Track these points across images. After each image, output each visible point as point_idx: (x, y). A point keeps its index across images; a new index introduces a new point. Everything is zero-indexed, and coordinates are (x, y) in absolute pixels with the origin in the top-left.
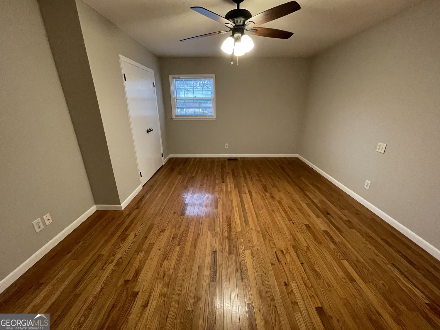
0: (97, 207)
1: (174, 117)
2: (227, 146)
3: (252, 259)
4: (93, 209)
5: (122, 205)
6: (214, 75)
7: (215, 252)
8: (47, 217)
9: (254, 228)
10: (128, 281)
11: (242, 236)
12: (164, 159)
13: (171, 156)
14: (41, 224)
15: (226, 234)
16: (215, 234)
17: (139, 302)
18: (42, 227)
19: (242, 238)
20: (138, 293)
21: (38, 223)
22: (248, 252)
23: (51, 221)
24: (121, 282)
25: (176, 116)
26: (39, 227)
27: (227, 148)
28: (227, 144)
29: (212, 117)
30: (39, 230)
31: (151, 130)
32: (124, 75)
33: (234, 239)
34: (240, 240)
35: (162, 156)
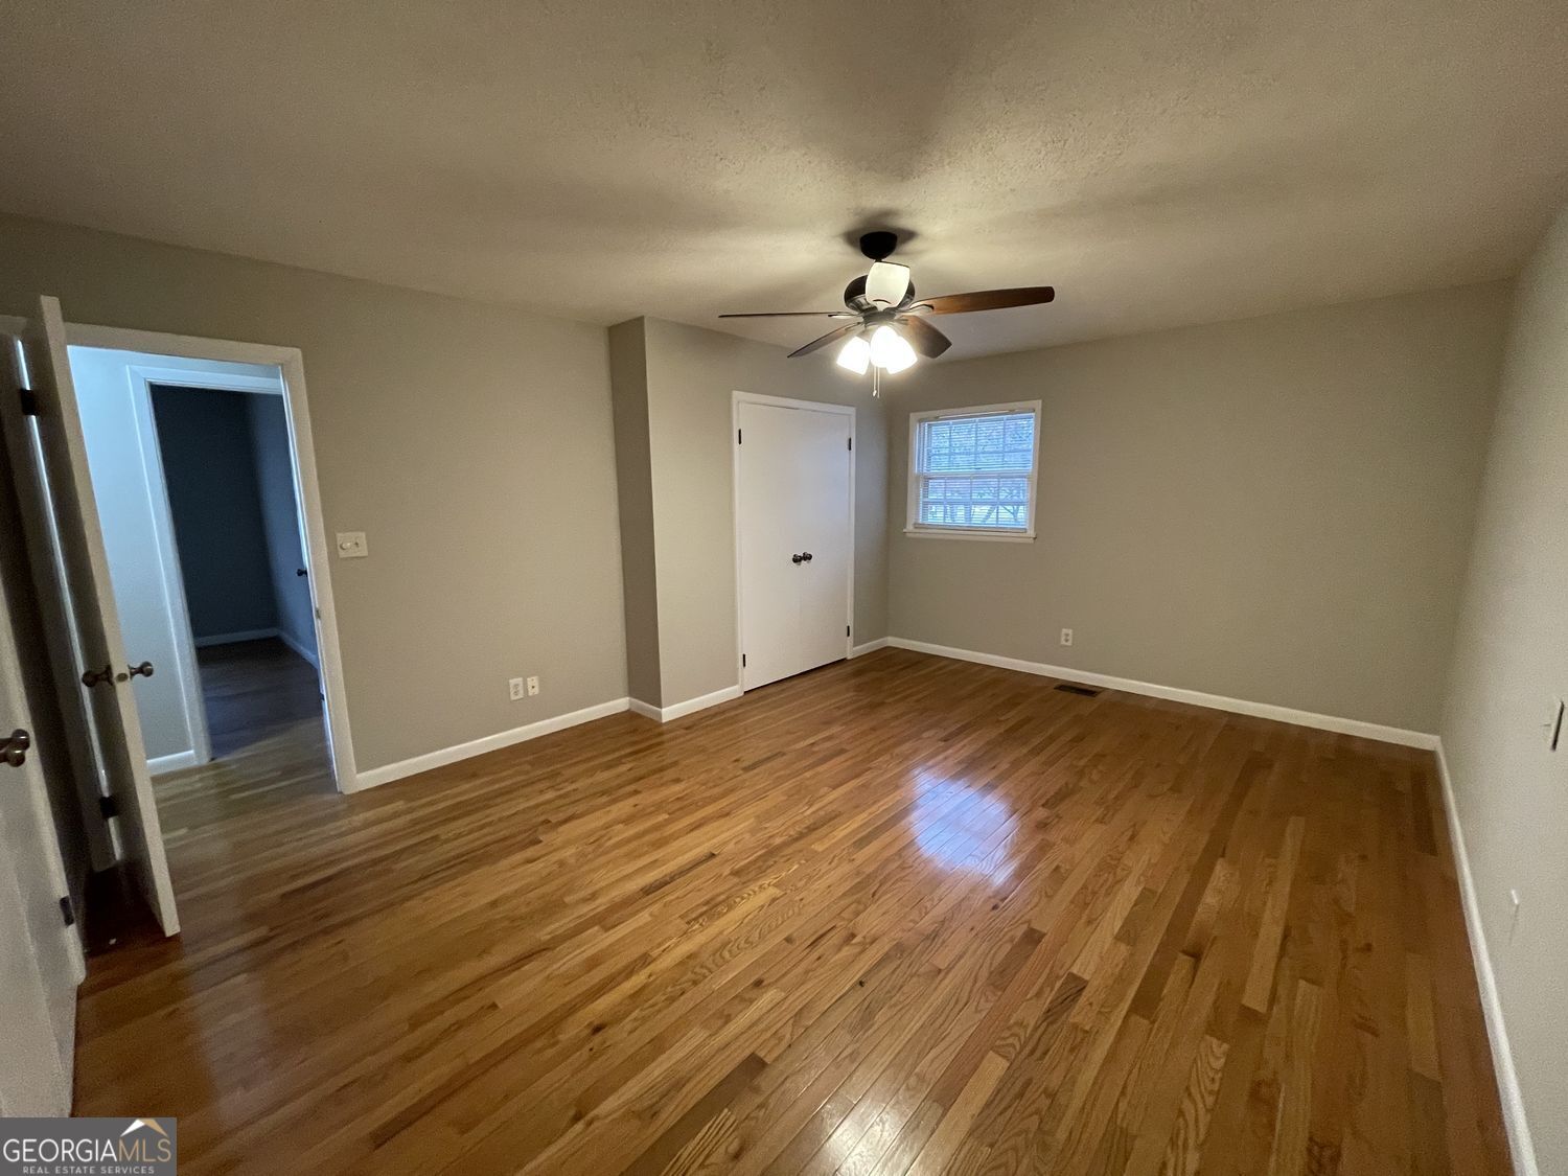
0: (631, 703)
1: (910, 527)
2: (1070, 638)
3: (763, 906)
4: (621, 704)
5: (664, 710)
6: (1038, 404)
7: (713, 855)
8: (533, 681)
9: (858, 862)
10: (549, 822)
11: (807, 861)
12: (855, 645)
13: (892, 641)
14: (521, 688)
15: (778, 841)
16: (753, 831)
17: (530, 852)
18: (520, 696)
19: (801, 864)
20: (541, 842)
21: (516, 686)
22: (773, 892)
23: (537, 691)
24: (542, 818)
25: (917, 526)
26: (516, 693)
27: (1069, 643)
28: (1070, 632)
29: (1024, 535)
30: (513, 698)
31: (807, 557)
32: (740, 431)
33: (783, 856)
34: (792, 865)
35: (848, 635)
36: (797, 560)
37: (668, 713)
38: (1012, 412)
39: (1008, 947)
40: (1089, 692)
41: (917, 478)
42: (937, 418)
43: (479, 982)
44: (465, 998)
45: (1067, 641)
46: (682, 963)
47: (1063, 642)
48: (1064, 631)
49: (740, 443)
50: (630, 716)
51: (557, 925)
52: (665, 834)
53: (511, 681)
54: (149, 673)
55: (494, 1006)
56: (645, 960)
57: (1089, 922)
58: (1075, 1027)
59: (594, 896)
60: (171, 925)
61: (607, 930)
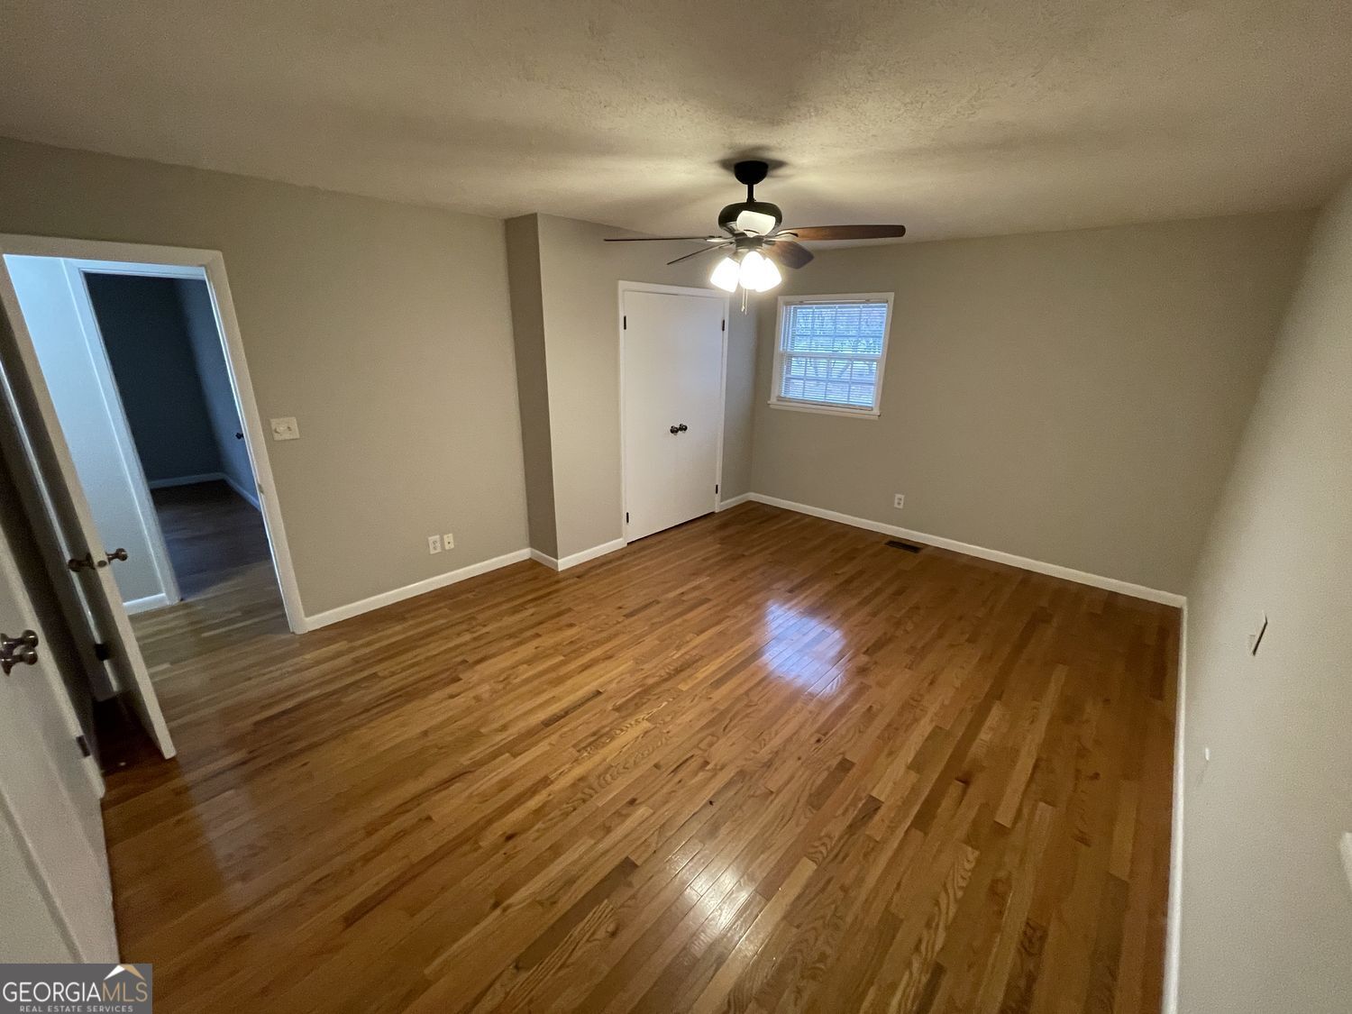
0: (532, 552)
1: (773, 400)
2: (902, 502)
3: (638, 737)
4: (524, 554)
5: (560, 561)
6: (891, 296)
7: (599, 693)
8: (449, 538)
9: (714, 700)
10: (467, 662)
11: (674, 698)
12: (724, 500)
13: (753, 496)
14: (438, 545)
15: (650, 681)
16: (632, 672)
17: (453, 689)
18: (439, 550)
19: (668, 701)
20: (461, 679)
21: (434, 542)
22: (646, 725)
23: (452, 546)
24: (459, 659)
25: (780, 399)
26: (435, 548)
27: (901, 507)
28: (902, 497)
29: (871, 413)
30: (432, 552)
31: (683, 428)
32: (625, 318)
33: (655, 695)
34: (662, 702)
35: (717, 492)
36: (674, 431)
37: (564, 563)
38: (868, 301)
39: (825, 774)
40: (914, 548)
41: (782, 355)
42: (801, 303)
43: (417, 799)
44: (408, 811)
45: (899, 504)
46: (574, 785)
47: (896, 505)
48: (898, 496)
49: (625, 328)
50: (532, 564)
51: (475, 752)
52: (561, 674)
53: (430, 538)
54: (124, 558)
55: (429, 818)
56: (545, 782)
57: (890, 754)
58: (869, 838)
59: (504, 728)
60: (168, 750)
61: (515, 756)
